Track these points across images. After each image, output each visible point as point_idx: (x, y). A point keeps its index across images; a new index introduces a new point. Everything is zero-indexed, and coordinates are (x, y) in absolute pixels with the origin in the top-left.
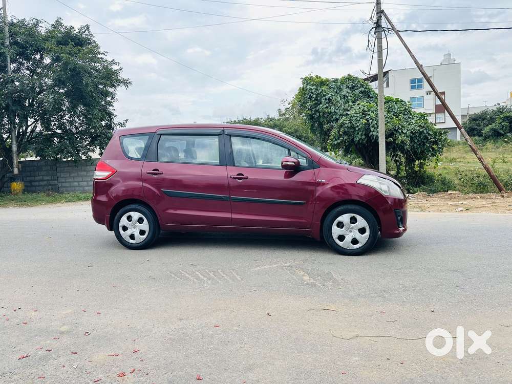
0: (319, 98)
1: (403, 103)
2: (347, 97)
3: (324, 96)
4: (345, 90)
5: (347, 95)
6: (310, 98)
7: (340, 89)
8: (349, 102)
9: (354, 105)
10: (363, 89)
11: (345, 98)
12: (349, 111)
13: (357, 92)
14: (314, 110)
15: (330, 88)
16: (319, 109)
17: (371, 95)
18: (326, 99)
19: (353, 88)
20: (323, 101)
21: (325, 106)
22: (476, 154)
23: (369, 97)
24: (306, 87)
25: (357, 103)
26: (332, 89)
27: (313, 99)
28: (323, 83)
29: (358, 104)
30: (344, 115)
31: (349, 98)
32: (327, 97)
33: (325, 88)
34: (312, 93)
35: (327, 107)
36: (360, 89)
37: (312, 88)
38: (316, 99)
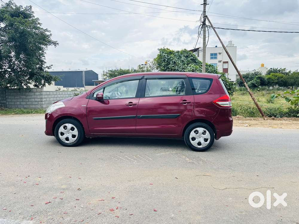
0: (169, 61)
1: (213, 67)
2: (184, 61)
3: (172, 60)
4: (183, 57)
5: (184, 60)
6: (164, 60)
7: (180, 57)
8: (185, 64)
9: (188, 66)
10: (192, 58)
11: (183, 62)
12: (185, 69)
13: (189, 59)
14: (166, 67)
15: (175, 56)
16: (169, 67)
17: (196, 61)
18: (173, 62)
19: (187, 57)
20: (171, 63)
21: (172, 66)
22: (251, 96)
23: (195, 62)
24: (162, 54)
25: (189, 65)
26: (176, 57)
27: (166, 61)
28: (171, 53)
29: (190, 66)
31: (185, 62)
32: (173, 61)
33: (172, 56)
34: (165, 58)
35: (173, 66)
36: (191, 58)
37: (165, 55)
38: (168, 62)
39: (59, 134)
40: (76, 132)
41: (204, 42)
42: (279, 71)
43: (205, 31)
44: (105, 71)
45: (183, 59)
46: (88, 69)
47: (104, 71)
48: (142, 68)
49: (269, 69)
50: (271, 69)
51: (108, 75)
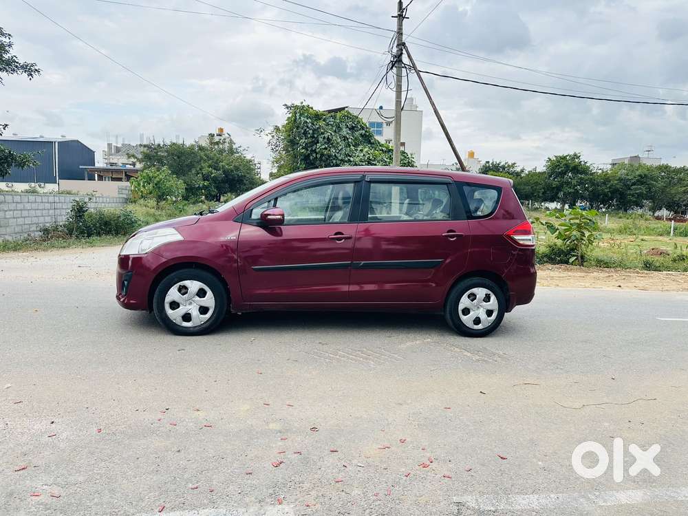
0: (316, 136)
1: (405, 155)
2: (348, 139)
3: (323, 133)
4: (344, 130)
5: (347, 136)
6: (305, 133)
7: (339, 128)
8: (350, 146)
9: (356, 150)
10: (364, 132)
11: (344, 140)
12: (350, 156)
13: (357, 133)
14: (310, 149)
15: (328, 125)
16: (315, 149)
17: (372, 141)
18: (324, 138)
19: (352, 128)
20: (321, 140)
21: (323, 147)
23: (370, 142)
24: (300, 118)
25: (359, 149)
26: (330, 127)
27: (309, 136)
28: (319, 116)
29: (361, 151)
30: (346, 161)
31: (350, 140)
32: (326, 136)
33: (322, 123)
34: (307, 127)
35: (326, 148)
36: (361, 132)
37: (308, 121)
38: (313, 137)
39: (167, 307)
40: (209, 300)
41: (397, 101)
42: (504, 168)
43: (399, 76)
44: (114, 144)
45: (345, 133)
46: (69, 138)
47: (110, 145)
48: (217, 143)
49: (483, 163)
50: (488, 162)
51: (140, 156)
